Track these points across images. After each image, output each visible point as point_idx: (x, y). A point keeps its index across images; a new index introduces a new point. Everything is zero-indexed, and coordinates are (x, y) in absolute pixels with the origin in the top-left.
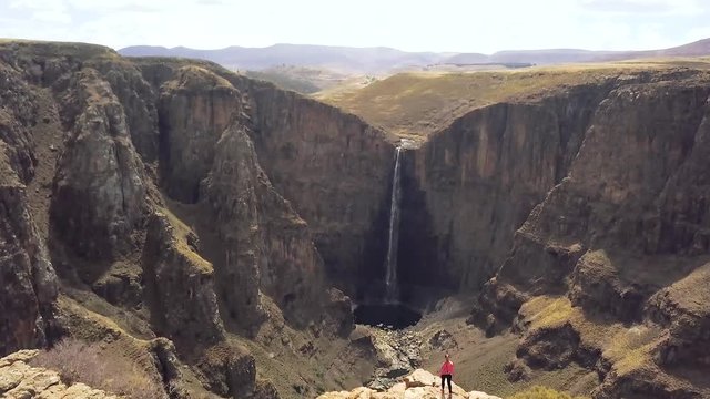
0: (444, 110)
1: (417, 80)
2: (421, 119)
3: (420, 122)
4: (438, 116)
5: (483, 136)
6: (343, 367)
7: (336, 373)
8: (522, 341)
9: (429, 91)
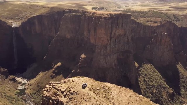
0: (23, 14)
1: (12, 4)
2: (17, 17)
3: (17, 18)
4: (21, 16)
5: (36, 23)
6: (9, 86)
7: (7, 88)
8: (53, 70)
9: (17, 8)
